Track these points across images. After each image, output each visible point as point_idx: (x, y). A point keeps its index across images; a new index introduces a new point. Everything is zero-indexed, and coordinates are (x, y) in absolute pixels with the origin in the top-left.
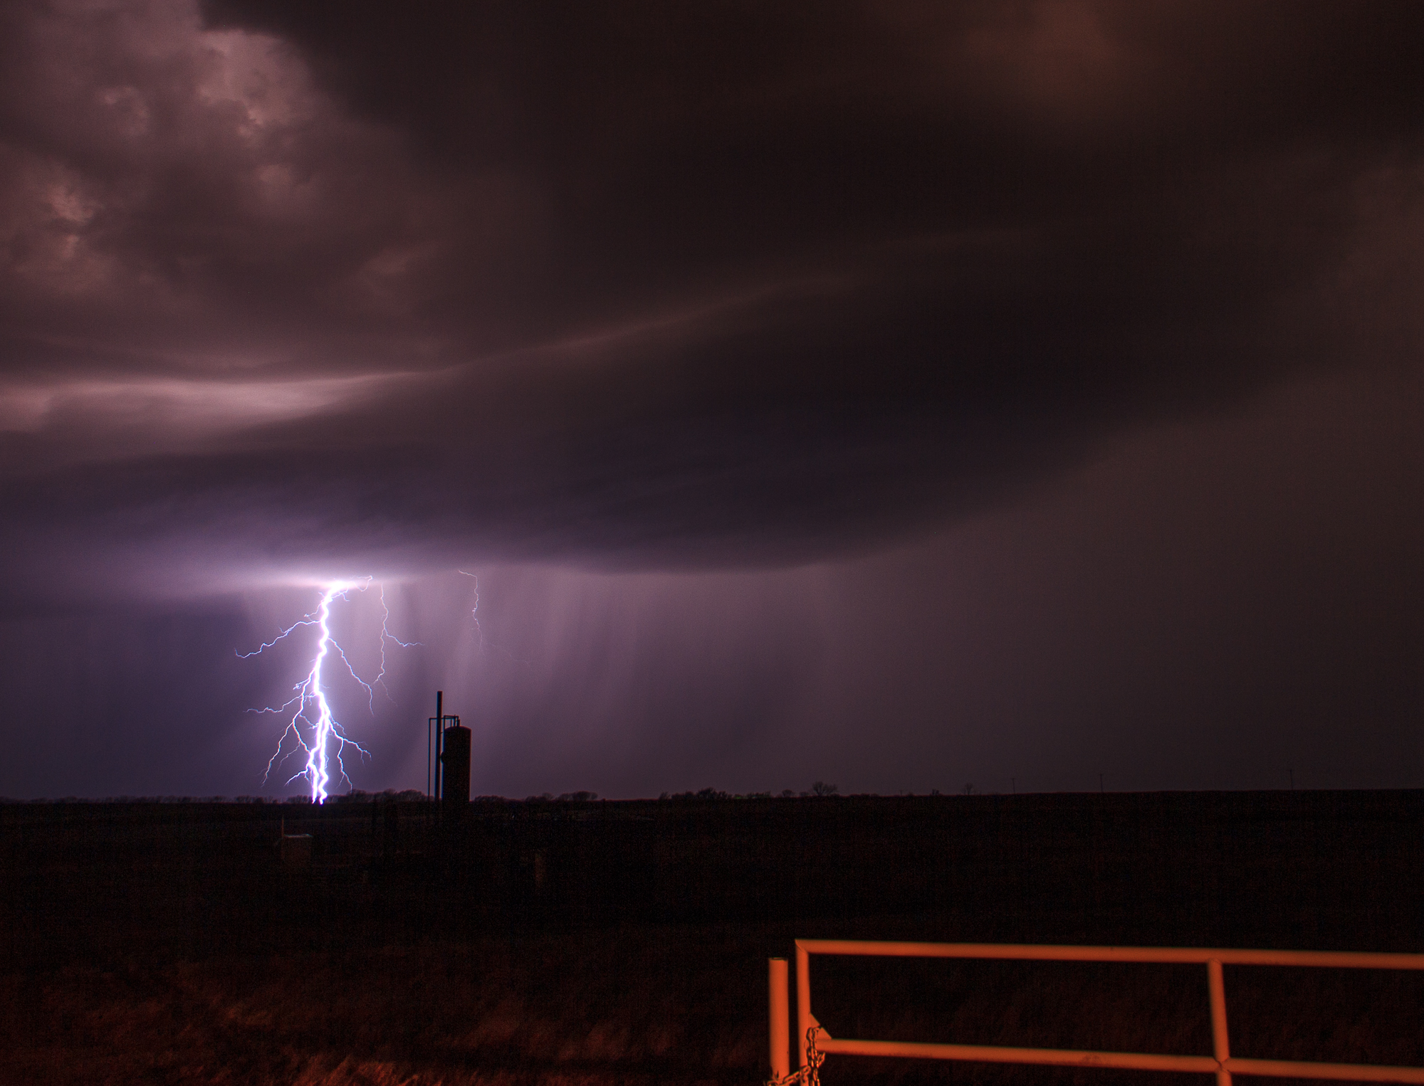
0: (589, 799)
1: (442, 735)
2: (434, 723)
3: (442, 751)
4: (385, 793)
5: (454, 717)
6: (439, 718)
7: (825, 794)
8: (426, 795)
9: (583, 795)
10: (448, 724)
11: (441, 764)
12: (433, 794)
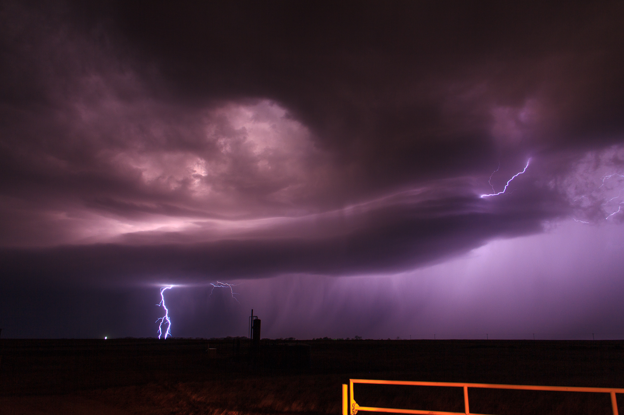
0: (293, 339)
1: (253, 321)
2: (251, 318)
3: (253, 326)
4: (237, 337)
5: (256, 316)
6: (252, 317)
7: (358, 339)
8: (248, 338)
9: (291, 338)
10: (254, 318)
11: (253, 329)
12: (250, 338)
